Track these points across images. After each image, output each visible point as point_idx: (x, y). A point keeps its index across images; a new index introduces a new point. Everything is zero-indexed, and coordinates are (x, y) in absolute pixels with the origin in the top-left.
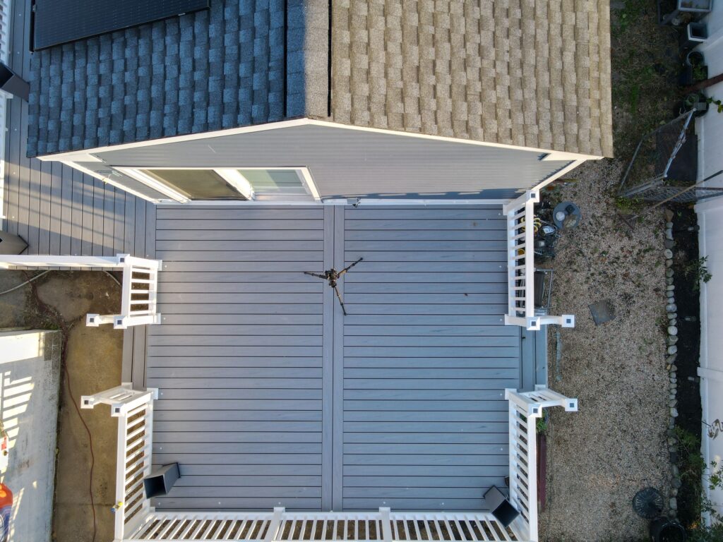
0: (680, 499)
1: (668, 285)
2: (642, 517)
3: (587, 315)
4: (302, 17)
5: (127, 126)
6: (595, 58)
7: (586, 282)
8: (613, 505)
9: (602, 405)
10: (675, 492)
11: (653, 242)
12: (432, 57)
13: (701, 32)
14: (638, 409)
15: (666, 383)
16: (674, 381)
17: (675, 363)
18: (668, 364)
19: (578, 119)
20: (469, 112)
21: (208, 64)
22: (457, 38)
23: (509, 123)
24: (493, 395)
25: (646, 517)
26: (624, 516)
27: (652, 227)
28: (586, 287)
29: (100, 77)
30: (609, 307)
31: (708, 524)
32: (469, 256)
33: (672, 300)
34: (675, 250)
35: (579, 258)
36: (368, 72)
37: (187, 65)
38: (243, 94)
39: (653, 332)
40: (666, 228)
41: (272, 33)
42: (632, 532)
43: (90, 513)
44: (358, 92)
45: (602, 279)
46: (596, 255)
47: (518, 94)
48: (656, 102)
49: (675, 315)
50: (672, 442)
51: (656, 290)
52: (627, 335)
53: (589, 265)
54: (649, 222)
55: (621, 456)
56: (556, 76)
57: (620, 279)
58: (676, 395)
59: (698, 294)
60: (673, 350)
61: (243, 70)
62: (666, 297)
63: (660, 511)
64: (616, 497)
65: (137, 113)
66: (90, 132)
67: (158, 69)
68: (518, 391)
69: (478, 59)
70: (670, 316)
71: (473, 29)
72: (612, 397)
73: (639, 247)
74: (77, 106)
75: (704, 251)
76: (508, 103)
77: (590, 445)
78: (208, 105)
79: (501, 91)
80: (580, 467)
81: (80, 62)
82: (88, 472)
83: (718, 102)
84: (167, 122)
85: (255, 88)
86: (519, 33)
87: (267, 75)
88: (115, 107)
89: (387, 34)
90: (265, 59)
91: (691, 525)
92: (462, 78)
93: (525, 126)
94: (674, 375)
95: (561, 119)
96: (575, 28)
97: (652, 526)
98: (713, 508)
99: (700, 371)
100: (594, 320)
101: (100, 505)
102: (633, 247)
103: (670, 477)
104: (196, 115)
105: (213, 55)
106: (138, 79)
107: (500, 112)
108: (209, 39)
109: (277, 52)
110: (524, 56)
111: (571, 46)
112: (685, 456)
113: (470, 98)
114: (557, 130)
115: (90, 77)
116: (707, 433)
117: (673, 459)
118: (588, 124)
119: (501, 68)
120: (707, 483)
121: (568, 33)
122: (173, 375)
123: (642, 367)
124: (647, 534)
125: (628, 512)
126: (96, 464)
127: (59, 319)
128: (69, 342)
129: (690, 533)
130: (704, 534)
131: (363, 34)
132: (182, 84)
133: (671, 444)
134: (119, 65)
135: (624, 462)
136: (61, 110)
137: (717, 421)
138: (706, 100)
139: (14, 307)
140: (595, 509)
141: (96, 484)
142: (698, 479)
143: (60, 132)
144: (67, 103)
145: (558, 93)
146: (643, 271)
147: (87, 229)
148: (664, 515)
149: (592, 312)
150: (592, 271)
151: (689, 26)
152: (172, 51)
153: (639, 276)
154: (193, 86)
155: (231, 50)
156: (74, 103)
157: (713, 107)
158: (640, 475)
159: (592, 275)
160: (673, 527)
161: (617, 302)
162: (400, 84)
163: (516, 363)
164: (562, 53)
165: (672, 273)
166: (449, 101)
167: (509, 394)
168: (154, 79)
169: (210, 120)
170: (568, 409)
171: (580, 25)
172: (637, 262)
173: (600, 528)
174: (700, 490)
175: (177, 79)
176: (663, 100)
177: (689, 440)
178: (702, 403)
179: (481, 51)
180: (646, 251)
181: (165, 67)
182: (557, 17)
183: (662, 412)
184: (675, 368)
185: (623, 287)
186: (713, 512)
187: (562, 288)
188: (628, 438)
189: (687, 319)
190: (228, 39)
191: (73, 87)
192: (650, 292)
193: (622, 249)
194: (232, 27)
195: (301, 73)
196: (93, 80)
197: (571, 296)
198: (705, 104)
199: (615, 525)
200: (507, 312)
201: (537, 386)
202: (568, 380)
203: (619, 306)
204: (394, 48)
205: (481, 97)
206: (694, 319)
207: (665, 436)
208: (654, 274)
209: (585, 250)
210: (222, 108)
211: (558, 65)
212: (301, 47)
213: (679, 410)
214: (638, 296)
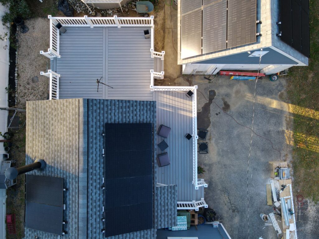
0: (16, 30)
1: (17, 87)
2: (26, 26)
3: (39, 79)
4: (84, 118)
5: (128, 104)
6: (29, 123)
7: (39, 88)
8: (34, 29)
9: (36, 55)
10: (17, 32)
11: (21, 99)
12: (61, 116)
13: (5, 156)
14: (26, 54)
15: (18, 61)
16: (16, 61)
17: (16, 66)
18: (18, 66)
19: (33, 108)
20: (55, 106)
21: (107, 114)
22: (57, 121)
23: (47, 105)
24: (64, 56)
25: (25, 26)
26: (31, 26)
27: (21, 103)
28: (40, 86)
29: (136, 116)
30: (33, 81)
31: (8, 24)
32: (69, 93)
33: (16, 83)
34: (15, 96)
35: (41, 95)
36: (73, 110)
37: (113, 114)
38: (98, 106)
39: (22, 75)
40: (17, 102)
41: (91, 117)
42: (29, 22)
43: (172, 27)
44: (74, 105)
45: (35, 89)
46: (36, 95)
47: (45, 112)
48: (19, 138)
49: (15, 79)
50: (17, 45)
51: (20, 86)
52: (29, 74)
53: (38, 92)
54: (22, 104)
55: (31, 41)
56: (38, 118)
57: (30, 89)
58: (16, 57)
59: (9, 85)
60: (16, 69)
61: (98, 111)
62: (18, 84)
63: (21, 27)
64: (33, 31)
65: (125, 106)
66: (138, 104)
67: (120, 115)
68: (57, 57)
69: (53, 118)
70: (17, 78)
71: (54, 124)
72: (33, 57)
73: (25, 97)
74: (142, 110)
75: (7, 95)
76: (47, 109)
77: (39, 45)
78: (107, 105)
79: (49, 112)
80: (42, 39)
81: (141, 120)
82: (173, 37)
83: (1, 135)
84: (117, 103)
85: (95, 107)
86: (45, 125)
87: (92, 108)
88: (131, 109)
89: (70, 119)
90: (93, 112)
91: (13, 24)
92: (56, 113)
93: (44, 105)
94: (16, 63)
95: (37, 108)
96: (33, 129)
97: (23, 23)
98: (7, 28)
99: (9, 64)
100: (37, 78)
101: (170, 28)
102: (26, 97)
103: (18, 36)
104: (110, 103)
105: (106, 115)
106: (125, 113)
107: (49, 107)
108: (107, 119)
109: (90, 113)
110: (44, 120)
111: (34, 124)
112: (14, 41)
113: (54, 109)
114: (37, 105)
115: (139, 116)
116: (8, 47)
117: (17, 41)
118: (31, 108)
119: (48, 116)
120: (9, 34)
121: (35, 127)
122: (147, 61)
123: (25, 65)
124: (25, 21)
125: (30, 27)
126: (171, 39)
127: (183, 77)
128: (180, 71)
129: (13, 22)
130: (9, 21)
131: (74, 118)
132: (114, 111)
133: (18, 45)
134: (131, 118)
135: (30, 40)
136: (146, 110)
137: (5, 49)
138: (4, 137)
139: (195, 81)
140: (38, 28)
141: (171, 34)
142: (11, 35)
143: (146, 105)
144: (145, 111)
145: (37, 113)
146: (24, 91)
147: (171, 99)
148: (20, 26)
149: (38, 80)
150: (38, 91)
151: (8, 158)
152: (116, 118)
153: (25, 90)
154: (111, 110)
155: (101, 115)
156: (143, 111)
157: (3, 135)
158: (26, 36)
159: (38, 90)
160: (18, 23)
161: (31, 83)
162: (67, 109)
163: (58, 65)
164: (36, 123)
165: (16, 90)
166: (58, 107)
167: (59, 57)
168: (121, 113)
169: (106, 102)
170: (43, 51)
171: (32, 129)
172: (25, 93)
173: (37, 23)
174: (10, 33)
175: (115, 112)
176: (17, 138)
177: (13, 45)
178: (9, 55)
179: (52, 119)
180: (23, 96)
181: (118, 115)
182: (37, 130)
183: (20, 53)
184: (16, 65)
185: (29, 86)
186: (7, 27)
187: (46, 86)
188: (29, 46)
189: (12, 77)
190: (102, 118)
191: (143, 115)
192: (22, 85)
193: (29, 97)
194: (101, 120)
195: (84, 107)
196: (138, 116)
197: (44, 84)
198: (5, 135)
199: (33, 24)
200: (59, 78)
201: (53, 59)
202: (45, 61)
203: (30, 81)
204: (68, 116)
205: (52, 109)
206: (10, 77)
207: (19, 47)
208: (21, 90)
209: (40, 96)
210: (103, 103)
211: (37, 120)
212: (84, 112)
213: (15, 53)
214: (25, 84)
